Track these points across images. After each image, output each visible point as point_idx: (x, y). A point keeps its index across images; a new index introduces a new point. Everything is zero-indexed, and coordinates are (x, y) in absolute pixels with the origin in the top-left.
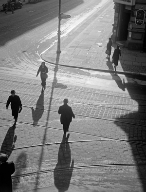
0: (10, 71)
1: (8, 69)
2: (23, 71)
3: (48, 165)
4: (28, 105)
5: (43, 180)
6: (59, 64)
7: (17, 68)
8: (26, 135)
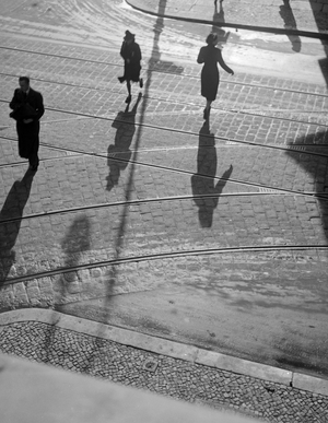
0: (54, 31)
1: (48, 27)
2: (83, 32)
3: (141, 245)
4: (95, 112)
5: (131, 276)
6: (166, 14)
7: (69, 26)
8: (92, 180)
